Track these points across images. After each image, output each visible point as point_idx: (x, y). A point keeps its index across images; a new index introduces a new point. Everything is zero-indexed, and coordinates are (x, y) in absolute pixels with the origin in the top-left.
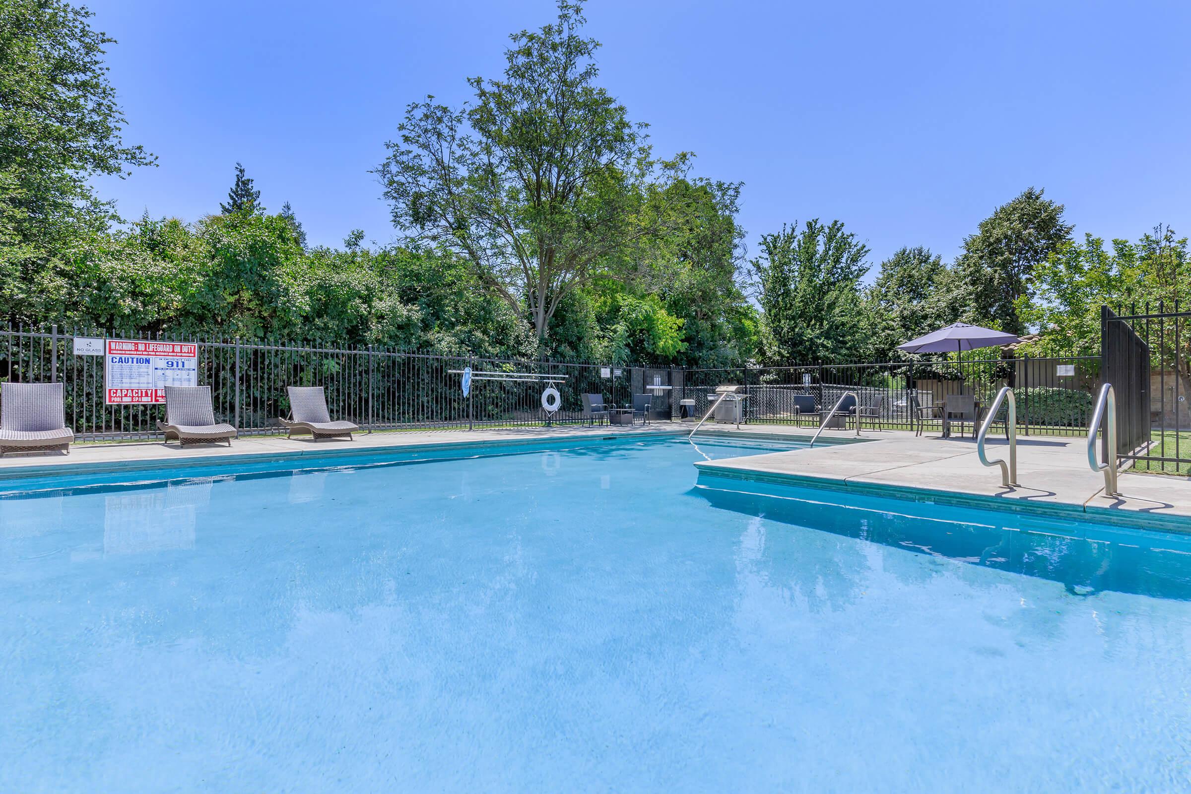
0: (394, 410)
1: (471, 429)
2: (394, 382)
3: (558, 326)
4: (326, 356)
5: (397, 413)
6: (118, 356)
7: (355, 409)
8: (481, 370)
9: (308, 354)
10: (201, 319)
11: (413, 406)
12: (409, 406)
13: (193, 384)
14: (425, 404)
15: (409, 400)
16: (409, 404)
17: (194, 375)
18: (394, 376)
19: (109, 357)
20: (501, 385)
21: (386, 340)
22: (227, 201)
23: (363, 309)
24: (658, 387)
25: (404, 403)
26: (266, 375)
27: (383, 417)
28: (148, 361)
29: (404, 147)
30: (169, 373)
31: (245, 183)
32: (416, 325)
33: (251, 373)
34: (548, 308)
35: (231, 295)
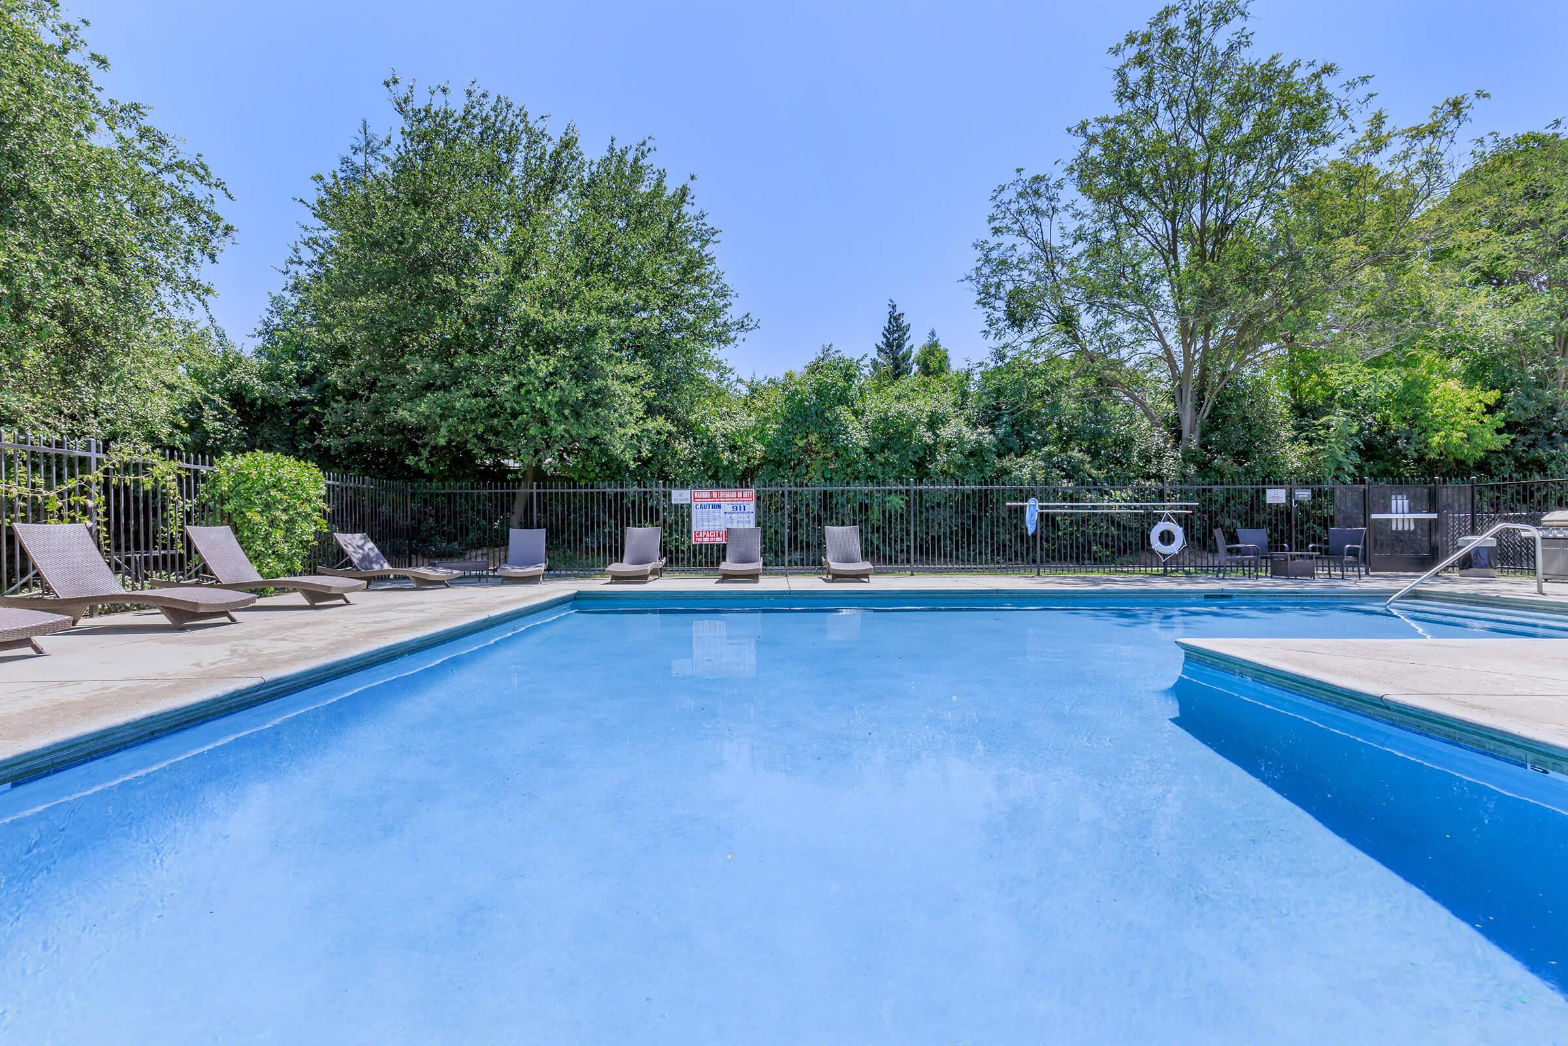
0: (969, 550)
1: (1038, 574)
2: (969, 518)
3: (1212, 431)
4: (890, 492)
5: (972, 553)
6: (699, 504)
7: (927, 549)
8: (1077, 500)
9: (872, 492)
10: (779, 465)
11: (992, 545)
12: (986, 546)
13: (752, 525)
14: (1008, 543)
15: (986, 538)
16: (987, 543)
17: (752, 517)
18: (968, 511)
19: (694, 504)
20: (1111, 520)
21: (952, 471)
22: (880, 340)
23: (928, 437)
24: (1400, 516)
25: (980, 542)
26: (834, 516)
27: (957, 558)
28: (719, 506)
29: (993, 241)
30: (734, 516)
31: (896, 319)
32: (990, 450)
33: (822, 513)
34: (1201, 405)
35: (802, 439)
